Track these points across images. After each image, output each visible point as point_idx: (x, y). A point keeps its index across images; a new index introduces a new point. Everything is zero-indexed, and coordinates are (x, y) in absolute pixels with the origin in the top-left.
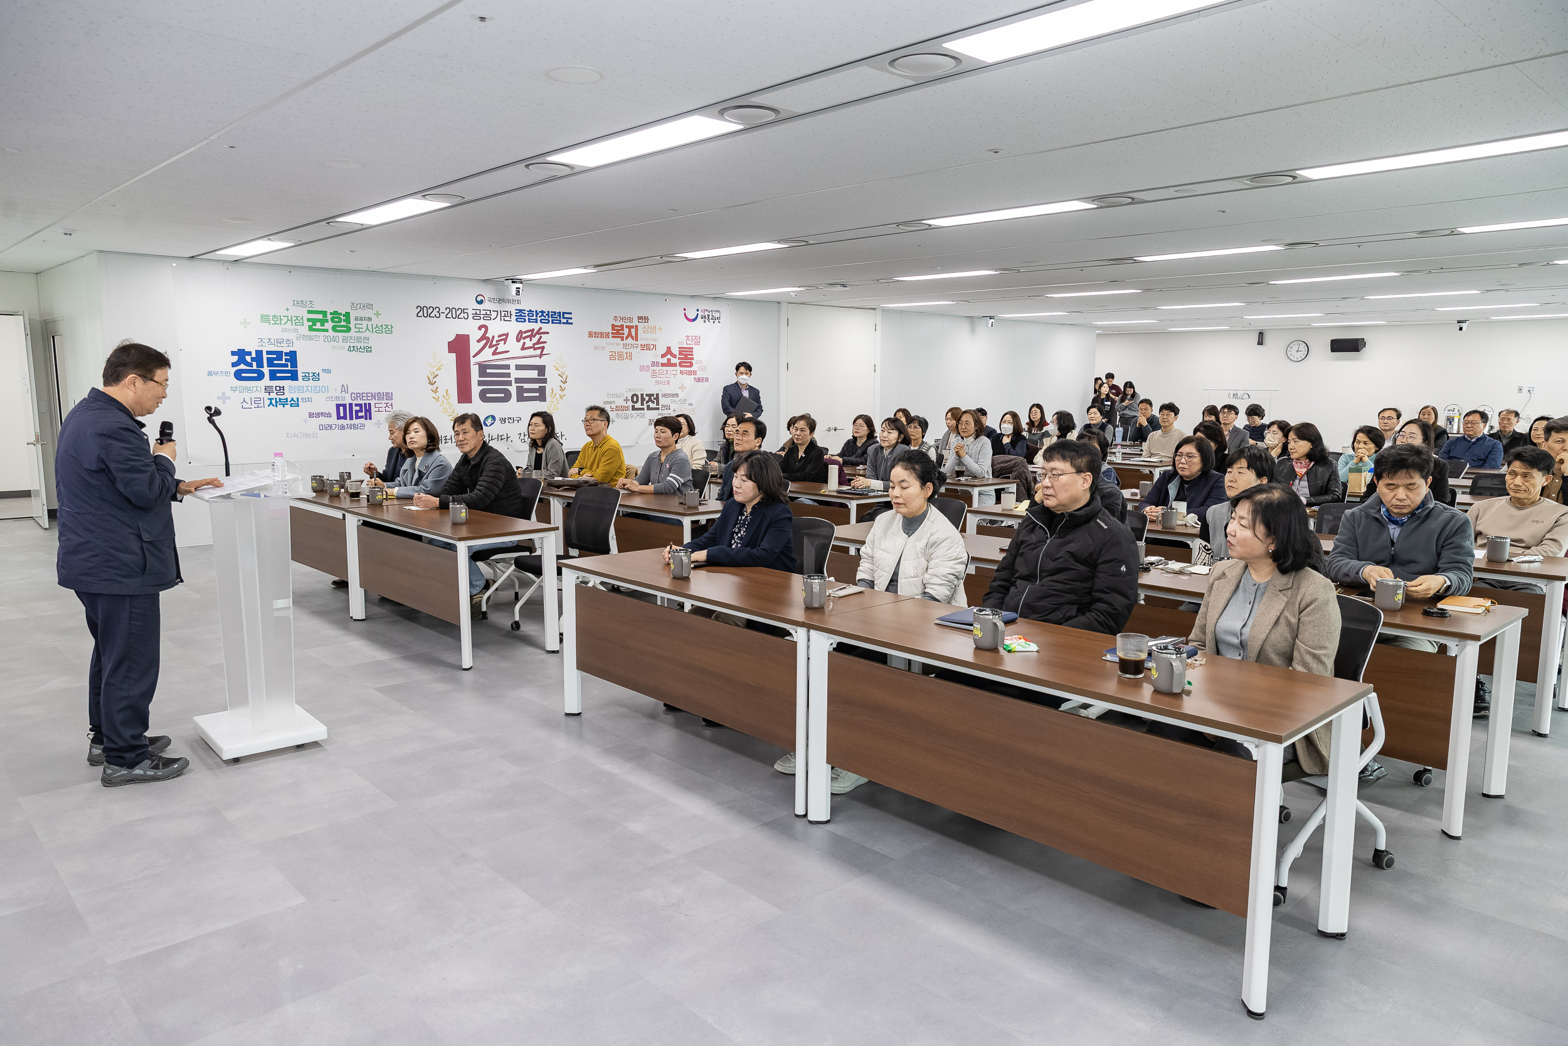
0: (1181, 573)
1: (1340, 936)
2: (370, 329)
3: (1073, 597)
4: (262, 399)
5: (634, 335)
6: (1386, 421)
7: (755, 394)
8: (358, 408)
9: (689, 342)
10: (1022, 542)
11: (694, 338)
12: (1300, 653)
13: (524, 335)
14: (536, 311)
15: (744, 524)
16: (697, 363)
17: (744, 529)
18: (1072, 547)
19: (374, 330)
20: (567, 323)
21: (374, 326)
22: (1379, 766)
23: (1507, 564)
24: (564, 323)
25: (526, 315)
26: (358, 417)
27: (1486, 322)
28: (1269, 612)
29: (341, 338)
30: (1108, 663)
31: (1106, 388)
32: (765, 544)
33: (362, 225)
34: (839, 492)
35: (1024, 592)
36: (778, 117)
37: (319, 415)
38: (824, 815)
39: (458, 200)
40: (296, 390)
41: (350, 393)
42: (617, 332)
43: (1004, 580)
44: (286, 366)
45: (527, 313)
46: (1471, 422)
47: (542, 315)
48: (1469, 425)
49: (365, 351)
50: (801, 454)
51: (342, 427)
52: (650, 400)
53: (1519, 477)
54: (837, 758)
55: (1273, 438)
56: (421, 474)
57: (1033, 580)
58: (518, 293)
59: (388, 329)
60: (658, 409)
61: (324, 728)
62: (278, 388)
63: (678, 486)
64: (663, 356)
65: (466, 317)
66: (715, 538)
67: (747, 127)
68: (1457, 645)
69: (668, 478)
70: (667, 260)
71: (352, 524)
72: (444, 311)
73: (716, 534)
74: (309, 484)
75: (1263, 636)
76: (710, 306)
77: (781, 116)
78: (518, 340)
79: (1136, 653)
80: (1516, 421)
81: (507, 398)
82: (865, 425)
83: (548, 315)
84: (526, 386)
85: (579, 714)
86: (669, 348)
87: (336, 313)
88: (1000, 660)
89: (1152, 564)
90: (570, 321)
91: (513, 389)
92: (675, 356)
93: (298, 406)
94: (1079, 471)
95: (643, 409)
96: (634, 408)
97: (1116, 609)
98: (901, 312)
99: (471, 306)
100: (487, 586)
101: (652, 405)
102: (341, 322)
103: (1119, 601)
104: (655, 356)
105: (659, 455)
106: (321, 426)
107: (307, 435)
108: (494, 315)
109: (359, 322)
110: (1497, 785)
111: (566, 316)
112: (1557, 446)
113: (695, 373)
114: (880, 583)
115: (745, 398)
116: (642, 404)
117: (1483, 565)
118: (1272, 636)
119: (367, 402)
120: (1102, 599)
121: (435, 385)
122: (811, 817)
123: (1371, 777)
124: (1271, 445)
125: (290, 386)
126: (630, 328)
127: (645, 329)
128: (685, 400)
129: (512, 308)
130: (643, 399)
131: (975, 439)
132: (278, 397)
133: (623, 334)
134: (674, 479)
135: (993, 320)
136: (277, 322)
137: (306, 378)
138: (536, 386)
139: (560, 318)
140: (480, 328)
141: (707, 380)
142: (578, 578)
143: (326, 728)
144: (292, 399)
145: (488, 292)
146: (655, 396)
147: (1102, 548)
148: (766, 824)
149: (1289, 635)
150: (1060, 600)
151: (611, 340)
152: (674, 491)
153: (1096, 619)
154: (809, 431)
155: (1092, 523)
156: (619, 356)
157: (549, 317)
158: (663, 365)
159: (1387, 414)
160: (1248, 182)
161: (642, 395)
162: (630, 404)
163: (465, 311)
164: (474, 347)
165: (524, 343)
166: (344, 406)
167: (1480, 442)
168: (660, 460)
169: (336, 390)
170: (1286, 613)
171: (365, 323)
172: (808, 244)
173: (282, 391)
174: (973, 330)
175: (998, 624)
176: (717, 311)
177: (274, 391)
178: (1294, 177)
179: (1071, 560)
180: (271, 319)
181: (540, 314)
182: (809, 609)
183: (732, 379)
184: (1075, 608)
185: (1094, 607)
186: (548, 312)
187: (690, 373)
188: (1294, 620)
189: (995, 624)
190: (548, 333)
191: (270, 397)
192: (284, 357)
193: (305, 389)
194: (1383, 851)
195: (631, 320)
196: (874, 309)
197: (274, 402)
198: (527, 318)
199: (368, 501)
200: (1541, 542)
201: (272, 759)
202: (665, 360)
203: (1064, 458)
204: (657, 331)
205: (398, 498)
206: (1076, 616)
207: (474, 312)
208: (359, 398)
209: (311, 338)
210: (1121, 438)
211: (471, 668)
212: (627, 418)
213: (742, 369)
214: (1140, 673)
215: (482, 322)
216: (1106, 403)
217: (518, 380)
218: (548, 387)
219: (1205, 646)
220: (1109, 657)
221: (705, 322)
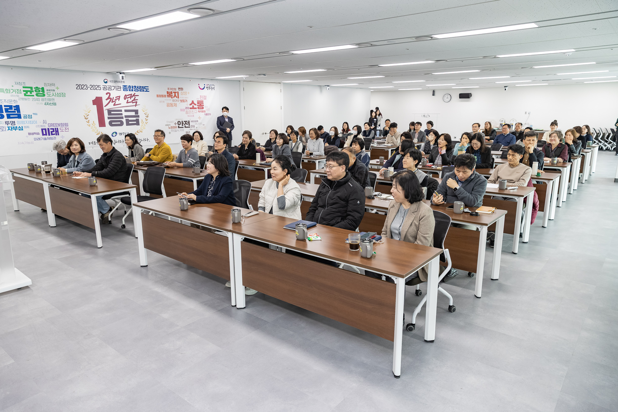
0: (386, 199)
1: (432, 341)
2: (54, 94)
3: (339, 214)
4: (4, 127)
5: (177, 96)
6: (474, 128)
7: (231, 120)
8: (52, 130)
9: (201, 98)
10: (320, 192)
11: (203, 97)
12: (419, 236)
13: (127, 97)
14: (132, 86)
15: (213, 185)
16: (205, 107)
17: (213, 187)
18: (339, 194)
19: (57, 95)
20: (147, 91)
21: (57, 94)
22: (456, 271)
23: (506, 190)
24: (145, 91)
25: (128, 88)
26: (52, 134)
27: (514, 87)
28: (409, 221)
29: (41, 99)
30: (347, 244)
31: (374, 114)
32: (221, 193)
33: (40, 51)
34: (261, 164)
35: (321, 212)
36: (214, 13)
37: (33, 134)
38: (243, 305)
39: (82, 42)
40: (21, 123)
41: (47, 124)
42: (169, 94)
43: (314, 207)
44: (15, 112)
45: (128, 87)
46: (505, 129)
47: (135, 88)
48: (504, 130)
49: (53, 105)
50: (246, 148)
51: (45, 139)
52: (186, 123)
53: (511, 156)
54: (247, 284)
55: (432, 137)
56: (78, 163)
57: (324, 207)
58: (123, 78)
59: (63, 95)
60: (190, 127)
61: (30, 280)
62: (12, 122)
63: (193, 164)
64: (190, 105)
65: (100, 89)
66: (201, 191)
67: (202, 16)
68: (480, 227)
69: (189, 161)
70: (186, 65)
71: (46, 186)
72: (89, 86)
73: (201, 189)
74: (27, 167)
75: (406, 230)
76: (210, 83)
77: (215, 12)
78: (125, 99)
79: (356, 241)
80: (521, 127)
81: (122, 124)
82: (275, 134)
83: (138, 88)
84: (130, 119)
85: (147, 266)
86: (193, 101)
87: (37, 88)
88: (305, 245)
89: (375, 195)
90: (148, 90)
91: (124, 120)
92: (196, 105)
93: (23, 130)
94: (340, 165)
95: (183, 127)
96: (179, 127)
97: (356, 219)
98: (291, 84)
99: (102, 84)
100: (111, 210)
101: (187, 126)
102: (40, 92)
103: (357, 215)
104: (187, 104)
105: (185, 151)
106: (35, 139)
107: (29, 143)
108: (113, 88)
109: (49, 92)
110: (496, 276)
111: (146, 88)
112: (528, 142)
113: (205, 111)
114: (267, 209)
115: (227, 122)
116: (183, 125)
117: (497, 191)
118: (410, 230)
119: (56, 127)
120: (350, 214)
121: (88, 120)
122: (238, 307)
123: (452, 276)
124: (431, 140)
125: (18, 121)
126: (175, 93)
127: (182, 93)
128: (201, 123)
129: (121, 85)
130: (183, 123)
131: (316, 140)
132: (12, 126)
133: (172, 95)
134: (191, 161)
135: (329, 87)
136: (8, 92)
137: (25, 117)
138: (135, 119)
139: (143, 89)
140: (107, 94)
141: (210, 114)
142: (142, 210)
143: (31, 280)
144: (19, 127)
145: (109, 78)
146: (188, 122)
147: (350, 194)
148: (219, 311)
149: (415, 230)
150: (335, 215)
151: (167, 98)
152: (192, 166)
153: (348, 223)
154: (249, 138)
155: (347, 184)
156: (172, 105)
157: (138, 89)
158: (191, 108)
159: (475, 125)
160: (415, 39)
161: (182, 121)
162: (177, 125)
163: (99, 86)
164: (105, 102)
165: (128, 100)
166: (45, 129)
167: (508, 136)
168: (185, 153)
169: (40, 122)
170: (415, 221)
171: (52, 92)
172: (244, 60)
173: (14, 123)
174: (321, 91)
175: (305, 230)
176: (213, 85)
177: (10, 123)
178: (432, 38)
179: (339, 199)
180: (5, 91)
181: (134, 87)
182: (234, 223)
183: (221, 114)
184: (340, 218)
185: (347, 218)
186: (138, 86)
187: (203, 112)
188: (417, 224)
189: (304, 230)
190: (138, 96)
191: (8, 126)
192: (13, 108)
193: (25, 122)
194: (451, 306)
195: (175, 89)
196: (280, 83)
197: (10, 128)
198: (128, 89)
199: (53, 175)
200: (519, 180)
201: (5, 295)
202: (191, 106)
203: (334, 160)
204: (187, 94)
205: (68, 173)
206: (341, 222)
207: (103, 87)
208: (52, 126)
209: (26, 99)
210: (379, 135)
211: (102, 247)
212: (176, 131)
213: (224, 110)
214: (358, 249)
215: (108, 91)
216: (374, 120)
217: (126, 116)
218: (140, 119)
219: (387, 233)
220: (347, 242)
221: (208, 89)
